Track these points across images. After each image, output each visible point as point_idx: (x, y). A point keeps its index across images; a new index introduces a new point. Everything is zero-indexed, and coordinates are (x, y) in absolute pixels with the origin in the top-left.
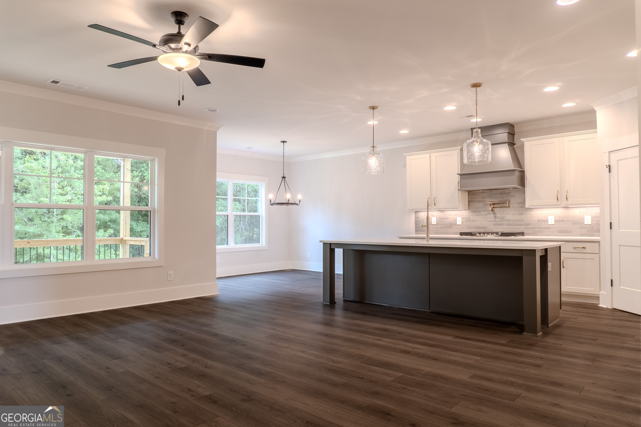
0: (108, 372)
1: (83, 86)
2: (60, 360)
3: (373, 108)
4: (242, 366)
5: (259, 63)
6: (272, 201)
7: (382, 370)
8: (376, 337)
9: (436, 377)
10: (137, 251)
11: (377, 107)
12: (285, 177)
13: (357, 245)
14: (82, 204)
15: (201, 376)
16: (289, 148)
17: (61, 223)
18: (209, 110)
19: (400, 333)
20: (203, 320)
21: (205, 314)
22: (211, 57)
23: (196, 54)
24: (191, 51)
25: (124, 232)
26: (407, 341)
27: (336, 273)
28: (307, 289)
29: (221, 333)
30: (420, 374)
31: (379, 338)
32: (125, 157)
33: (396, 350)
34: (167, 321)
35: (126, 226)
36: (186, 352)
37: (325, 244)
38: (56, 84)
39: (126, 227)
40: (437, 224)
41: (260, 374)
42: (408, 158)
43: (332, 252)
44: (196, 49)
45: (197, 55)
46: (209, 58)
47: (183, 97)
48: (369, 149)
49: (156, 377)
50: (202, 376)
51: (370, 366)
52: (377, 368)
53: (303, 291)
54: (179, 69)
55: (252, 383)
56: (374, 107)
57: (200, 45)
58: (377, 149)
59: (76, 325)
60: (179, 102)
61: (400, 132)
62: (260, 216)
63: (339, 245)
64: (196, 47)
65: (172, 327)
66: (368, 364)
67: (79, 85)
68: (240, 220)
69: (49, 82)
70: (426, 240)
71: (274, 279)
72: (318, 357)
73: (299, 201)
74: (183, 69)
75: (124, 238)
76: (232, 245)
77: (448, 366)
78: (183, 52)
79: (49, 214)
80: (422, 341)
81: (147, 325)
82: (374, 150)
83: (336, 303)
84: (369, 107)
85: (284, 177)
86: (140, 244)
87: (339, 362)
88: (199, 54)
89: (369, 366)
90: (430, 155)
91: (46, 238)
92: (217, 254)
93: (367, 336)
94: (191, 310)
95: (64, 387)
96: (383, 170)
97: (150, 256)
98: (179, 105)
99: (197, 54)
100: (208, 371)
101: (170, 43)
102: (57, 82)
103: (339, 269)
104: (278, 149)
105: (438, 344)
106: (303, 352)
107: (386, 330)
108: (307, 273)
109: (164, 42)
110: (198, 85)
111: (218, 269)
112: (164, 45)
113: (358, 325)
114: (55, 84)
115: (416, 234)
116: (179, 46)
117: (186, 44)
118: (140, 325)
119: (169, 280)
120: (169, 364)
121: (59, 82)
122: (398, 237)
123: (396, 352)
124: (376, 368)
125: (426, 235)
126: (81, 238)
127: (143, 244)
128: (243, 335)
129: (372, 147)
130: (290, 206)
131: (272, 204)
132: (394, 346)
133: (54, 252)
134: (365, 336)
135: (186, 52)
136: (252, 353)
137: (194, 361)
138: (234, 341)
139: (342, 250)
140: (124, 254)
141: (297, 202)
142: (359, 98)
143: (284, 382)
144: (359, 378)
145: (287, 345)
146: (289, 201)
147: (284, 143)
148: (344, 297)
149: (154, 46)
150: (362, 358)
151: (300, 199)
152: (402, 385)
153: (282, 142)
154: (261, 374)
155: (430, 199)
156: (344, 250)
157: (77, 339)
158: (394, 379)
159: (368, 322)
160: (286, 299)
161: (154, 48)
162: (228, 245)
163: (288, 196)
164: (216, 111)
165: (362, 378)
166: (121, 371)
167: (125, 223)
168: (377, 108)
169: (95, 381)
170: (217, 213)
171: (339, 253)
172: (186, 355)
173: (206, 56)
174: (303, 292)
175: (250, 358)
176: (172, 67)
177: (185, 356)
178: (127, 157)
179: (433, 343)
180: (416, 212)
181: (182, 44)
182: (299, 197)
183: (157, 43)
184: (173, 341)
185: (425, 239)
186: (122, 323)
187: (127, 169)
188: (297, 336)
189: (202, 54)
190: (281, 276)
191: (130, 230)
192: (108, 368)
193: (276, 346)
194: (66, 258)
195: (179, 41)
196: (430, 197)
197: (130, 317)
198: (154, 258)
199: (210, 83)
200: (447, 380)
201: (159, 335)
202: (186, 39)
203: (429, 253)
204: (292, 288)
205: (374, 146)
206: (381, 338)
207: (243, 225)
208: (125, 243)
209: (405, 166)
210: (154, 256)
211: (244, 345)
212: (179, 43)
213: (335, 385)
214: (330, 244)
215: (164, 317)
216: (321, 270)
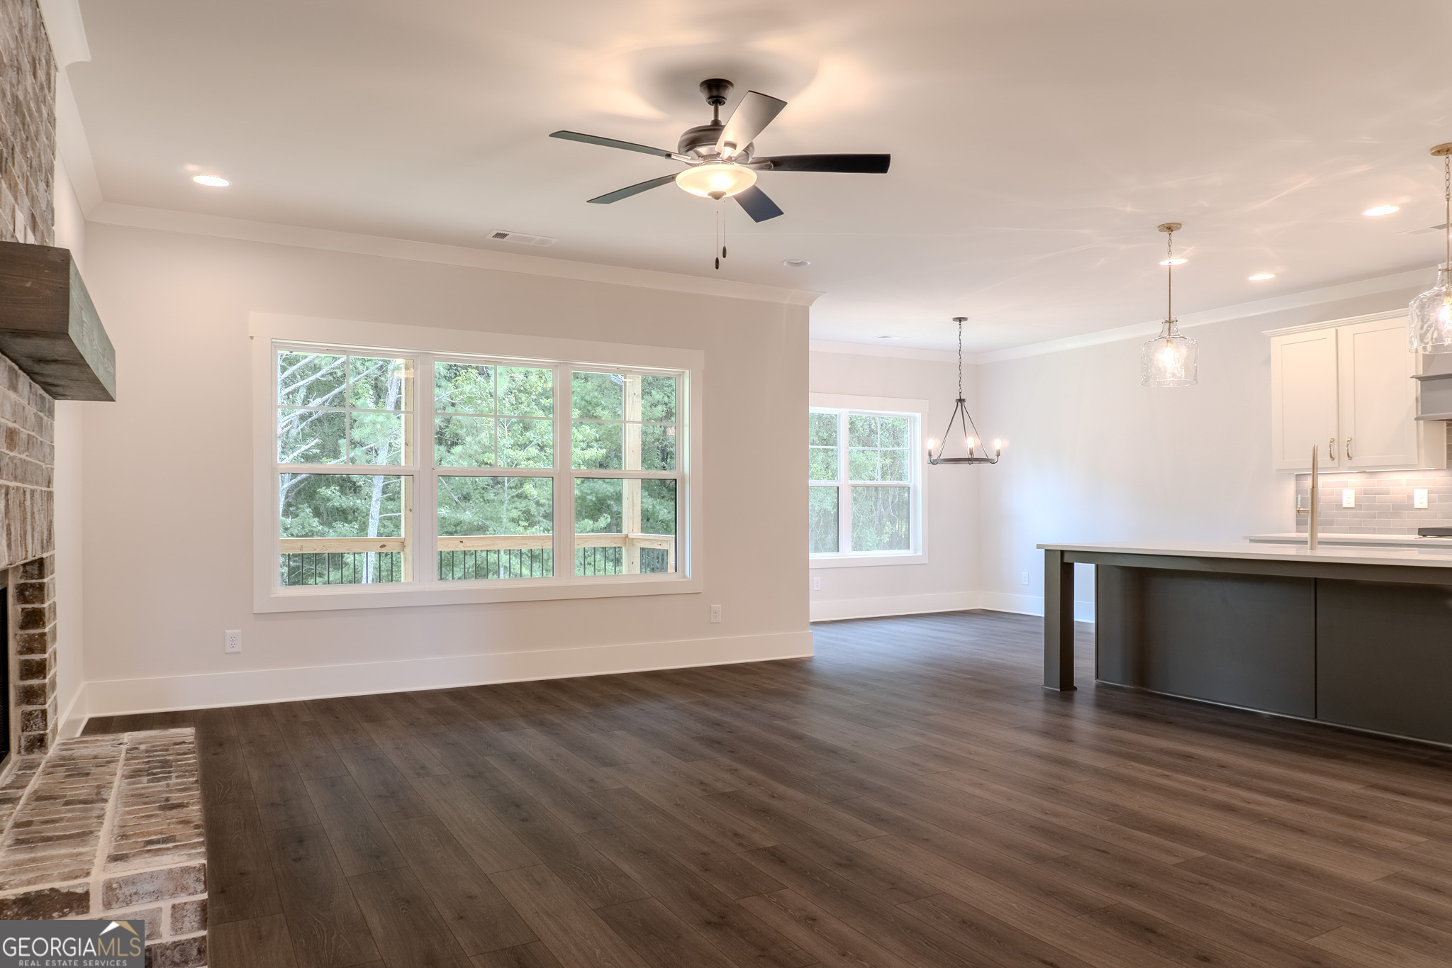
0: (592, 787)
1: (549, 239)
2: (513, 759)
3: (1169, 228)
4: (845, 802)
5: (878, 163)
6: (932, 454)
7: (1157, 840)
8: (1160, 771)
9: (1290, 868)
10: (654, 561)
11: (1180, 224)
12: (964, 400)
13: (1125, 556)
14: (550, 467)
15: (762, 812)
16: (974, 334)
17: (518, 503)
18: (790, 263)
19: (1223, 767)
20: (777, 706)
21: (782, 694)
22: (778, 163)
23: (748, 160)
24: (739, 156)
25: (631, 523)
26: (1237, 785)
27: (1075, 620)
28: (1013, 655)
29: (809, 734)
30: (1251, 859)
31: (1166, 773)
32: (625, 373)
33: (1202, 802)
34: (705, 704)
35: (633, 510)
36: (735, 765)
37: (1049, 552)
38: (502, 240)
39: (633, 513)
40: (1358, 506)
41: (878, 819)
42: (1276, 343)
43: (1067, 572)
44: (748, 150)
45: (751, 163)
46: (774, 166)
47: (725, 250)
48: (1157, 328)
49: (676, 805)
50: (764, 811)
51: (1129, 830)
52: (1146, 835)
53: (1002, 659)
54: (717, 196)
55: (860, 836)
56: (1173, 226)
57: (755, 141)
58: (1179, 326)
59: (541, 699)
60: (717, 261)
61: (1251, 278)
62: (909, 488)
63: (1086, 556)
64: (748, 147)
65: (715, 715)
66: (1125, 825)
67: (540, 237)
68: (877, 498)
69: (490, 236)
70: (1309, 546)
71: (939, 630)
72: (1010, 800)
73: (995, 453)
74: (725, 194)
75: (631, 536)
76: (847, 552)
77: (1330, 848)
78: (724, 161)
79: (496, 487)
80: (1277, 787)
81: (667, 708)
82: (1172, 329)
83: (1076, 688)
84: (1159, 227)
85: (961, 400)
86: (660, 547)
87: (1056, 815)
88: (754, 160)
89: (1127, 828)
90: (1337, 331)
91: (493, 532)
92: (810, 571)
93: (1136, 765)
94: (755, 685)
95: (518, 806)
96: (1196, 375)
97: (676, 571)
98: (717, 268)
99: (750, 160)
100: (775, 803)
101: (699, 146)
102: (504, 236)
103: (1085, 612)
104: (947, 335)
105: (1318, 797)
106: (980, 785)
107: (1188, 757)
108: (1018, 620)
109: (687, 145)
110: (757, 222)
111: (813, 604)
112: (688, 151)
113: (1121, 741)
114: (500, 239)
115: (1298, 531)
116: (715, 149)
117: (727, 144)
118: (654, 706)
119: (712, 621)
120: (702, 783)
121: (507, 235)
122: (1245, 538)
123: (1201, 805)
124: (1144, 834)
125: (1308, 534)
126: (550, 534)
127: (665, 547)
128: (854, 742)
129: (1166, 321)
130: (975, 465)
131: (934, 463)
132: (1200, 792)
133: (504, 558)
134: (1131, 766)
135: (730, 160)
136: (869, 779)
137: (750, 782)
138: (835, 752)
139: (1093, 566)
140: (631, 566)
141: (993, 456)
142: (1129, 209)
143: (927, 840)
144: (1099, 850)
145: (946, 770)
146: (971, 453)
147: (960, 321)
148: (1097, 677)
149: (669, 156)
150: (1115, 811)
151: (998, 448)
152: (1198, 877)
153: (955, 319)
154: (882, 820)
155: (1336, 443)
156: (1097, 567)
157: (541, 724)
158: (1181, 863)
159: (1148, 735)
160: (960, 675)
161: (668, 160)
162: (838, 551)
163: (971, 442)
164: (805, 263)
165: (1104, 852)
166: (614, 787)
167: (631, 504)
168: (1180, 228)
169: (569, 801)
170: (812, 482)
171: (1084, 575)
172: (736, 770)
173: (769, 163)
174: (1001, 661)
175: (863, 787)
176: (703, 193)
177: (733, 771)
178: (630, 371)
179: (1304, 794)
180: (1298, 476)
181: (719, 146)
182: (998, 444)
183: (673, 148)
184: (714, 743)
185: (1305, 542)
186: (621, 701)
187: (635, 394)
188: (971, 754)
189: (760, 160)
190: (956, 624)
191: (640, 518)
192: (592, 780)
193: (922, 770)
194: (526, 572)
195: (714, 140)
196: (1336, 438)
197: (637, 690)
198: (685, 576)
199: (783, 213)
200: (1318, 878)
201: (688, 729)
202: (728, 134)
203: (1316, 579)
204: (977, 651)
205: (1172, 319)
206: (1170, 774)
207: (883, 510)
208: (633, 545)
209: (1268, 362)
210: (684, 571)
211: (854, 762)
212: (715, 144)
213: (1040, 858)
214: (1062, 552)
215: (701, 695)
216: (1041, 613)
